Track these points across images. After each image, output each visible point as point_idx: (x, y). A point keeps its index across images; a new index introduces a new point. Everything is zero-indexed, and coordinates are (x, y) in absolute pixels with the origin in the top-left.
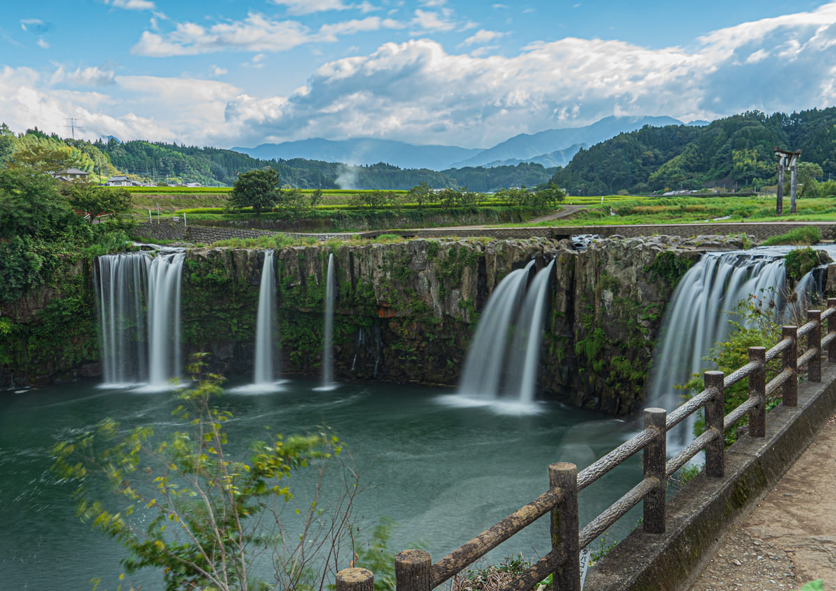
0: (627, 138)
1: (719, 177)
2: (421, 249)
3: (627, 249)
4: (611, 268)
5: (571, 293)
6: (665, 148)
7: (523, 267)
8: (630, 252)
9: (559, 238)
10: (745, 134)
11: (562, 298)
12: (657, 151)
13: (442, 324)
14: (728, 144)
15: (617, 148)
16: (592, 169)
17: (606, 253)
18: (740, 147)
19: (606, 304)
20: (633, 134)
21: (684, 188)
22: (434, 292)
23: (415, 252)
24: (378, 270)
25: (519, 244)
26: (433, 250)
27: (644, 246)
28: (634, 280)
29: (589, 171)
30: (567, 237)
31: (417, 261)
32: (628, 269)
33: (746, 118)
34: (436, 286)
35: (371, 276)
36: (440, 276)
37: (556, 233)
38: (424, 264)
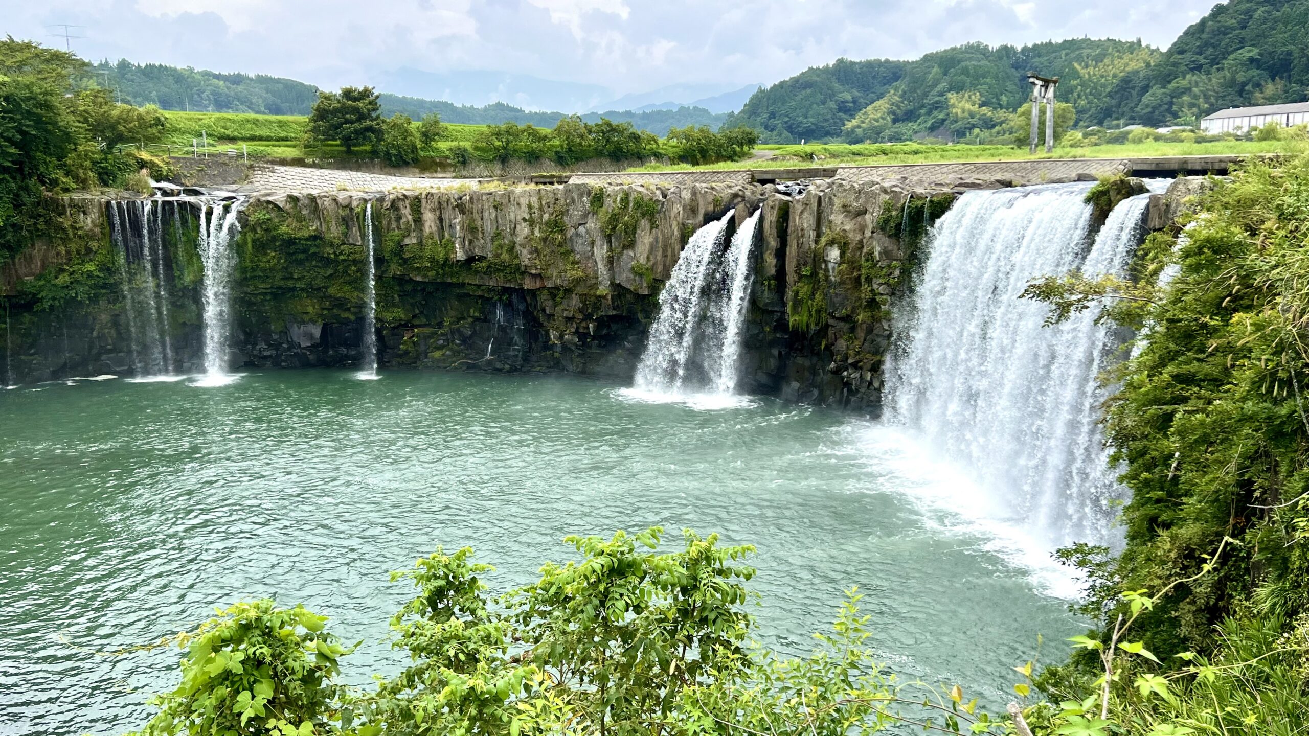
0: (818, 76)
1: (932, 129)
2: (581, 195)
3: (859, 192)
4: (837, 218)
5: (781, 254)
6: (866, 88)
7: (719, 219)
8: (863, 196)
9: (763, 182)
10: (965, 71)
11: (770, 260)
12: (856, 93)
13: (609, 297)
14: (943, 85)
15: (805, 88)
16: (773, 115)
17: (830, 198)
18: (958, 88)
19: (830, 266)
20: (826, 70)
21: (890, 140)
22: (601, 252)
23: (573, 201)
24: (524, 224)
25: (712, 188)
26: (598, 198)
27: (882, 187)
28: (868, 234)
29: (770, 118)
30: (772, 181)
31: (576, 213)
32: (859, 219)
33: (966, 52)
34: (602, 246)
35: (514, 232)
36: (608, 232)
37: (757, 177)
38: (585, 216)
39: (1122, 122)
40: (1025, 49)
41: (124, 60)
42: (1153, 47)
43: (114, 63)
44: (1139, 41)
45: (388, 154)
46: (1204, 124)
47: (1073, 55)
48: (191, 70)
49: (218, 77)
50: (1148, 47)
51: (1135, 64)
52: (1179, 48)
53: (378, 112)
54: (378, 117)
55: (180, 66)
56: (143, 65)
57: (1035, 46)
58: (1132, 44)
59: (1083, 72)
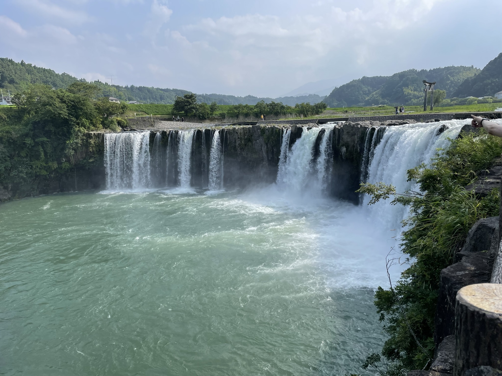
0: (355, 83)
2: (258, 129)
4: (345, 137)
6: (373, 86)
8: (354, 128)
10: (408, 79)
14: (401, 84)
18: (406, 85)
19: (343, 153)
20: (358, 80)
22: (264, 149)
23: (255, 131)
24: (239, 140)
26: (263, 130)
27: (361, 125)
28: (356, 142)
31: (256, 135)
33: (409, 72)
34: (264, 147)
35: (235, 142)
36: (267, 142)
37: (320, 121)
38: (259, 137)
39: (466, 95)
40: (430, 70)
41: (132, 85)
42: (478, 69)
43: (129, 86)
44: (472, 66)
45: (199, 116)
46: (496, 95)
47: (448, 72)
48: (153, 88)
49: (162, 90)
50: (476, 68)
51: (471, 75)
52: (487, 69)
53: (196, 102)
54: (196, 104)
55: (150, 86)
56: (138, 87)
57: (434, 69)
58: (470, 67)
59: (452, 78)
